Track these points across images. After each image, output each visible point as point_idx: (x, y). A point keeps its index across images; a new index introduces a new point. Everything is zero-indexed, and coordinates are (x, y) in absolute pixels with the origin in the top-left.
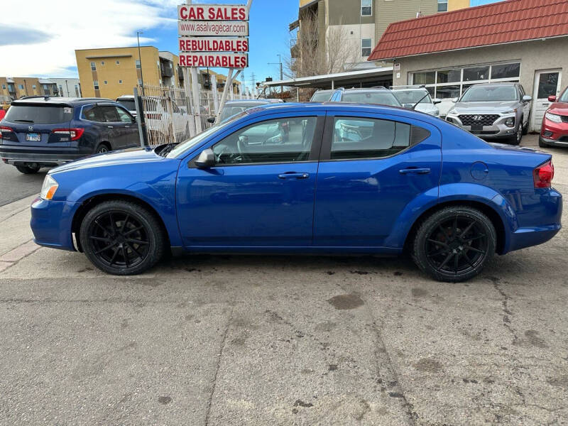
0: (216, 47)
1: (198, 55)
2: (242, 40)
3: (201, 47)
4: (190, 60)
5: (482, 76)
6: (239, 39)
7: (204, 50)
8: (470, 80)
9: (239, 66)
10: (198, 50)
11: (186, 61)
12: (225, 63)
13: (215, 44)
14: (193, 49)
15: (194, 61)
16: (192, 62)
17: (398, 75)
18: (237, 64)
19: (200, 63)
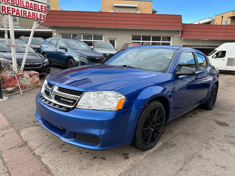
0: (28, 6)
1: (16, 8)
2: (44, 5)
3: (17, 3)
4: (10, 11)
5: (90, 39)
6: (42, 5)
7: (20, 6)
8: (85, 39)
9: (41, 20)
10: (15, 5)
11: (6, 10)
12: (34, 17)
13: (28, 4)
14: (12, 4)
15: (13, 12)
16: (11, 12)
17: (55, 34)
18: (41, 18)
19: (17, 14)
